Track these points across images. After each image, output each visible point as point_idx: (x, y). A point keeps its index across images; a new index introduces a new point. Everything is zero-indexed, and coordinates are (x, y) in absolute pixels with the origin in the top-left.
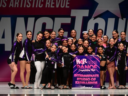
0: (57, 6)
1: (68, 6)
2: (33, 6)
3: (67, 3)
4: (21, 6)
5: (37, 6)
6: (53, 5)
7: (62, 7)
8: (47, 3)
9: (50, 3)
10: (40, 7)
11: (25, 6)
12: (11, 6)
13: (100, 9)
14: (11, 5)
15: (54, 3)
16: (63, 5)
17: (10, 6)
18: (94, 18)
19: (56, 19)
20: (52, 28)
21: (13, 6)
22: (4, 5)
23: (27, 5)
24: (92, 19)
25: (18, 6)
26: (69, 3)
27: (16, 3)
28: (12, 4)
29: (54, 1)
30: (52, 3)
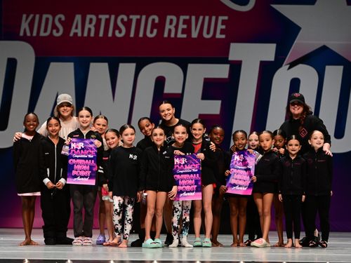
0: (195, 34)
1: (221, 33)
2: (132, 35)
3: (220, 27)
4: (101, 34)
5: (141, 35)
6: (184, 31)
7: (205, 35)
8: (168, 27)
9: (177, 27)
10: (149, 35)
11: (110, 35)
12: (76, 34)
13: (304, 43)
14: (76, 31)
15: (185, 26)
16: (208, 33)
17: (71, 35)
18: (288, 66)
21: (80, 35)
22: (58, 31)
23: (117, 32)
24: (285, 67)
25: (92, 34)
26: (224, 27)
27: (87, 26)
28: (76, 28)
29: (185, 22)
30: (182, 26)
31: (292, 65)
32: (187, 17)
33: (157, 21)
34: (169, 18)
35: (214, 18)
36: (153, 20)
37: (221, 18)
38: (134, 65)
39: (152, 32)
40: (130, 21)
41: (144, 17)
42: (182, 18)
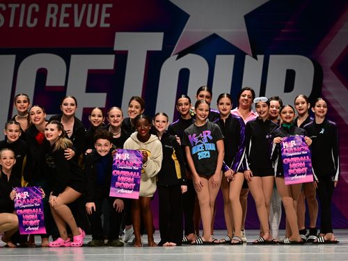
0: (78, 24)
1: (106, 22)
2: (11, 25)
3: (104, 15)
5: (21, 25)
6: (66, 20)
7: (89, 24)
8: (49, 16)
9: (58, 16)
10: (29, 25)
13: (194, 31)
15: (67, 15)
16: (92, 21)
18: (177, 56)
19: (74, 58)
20: (63, 84)
24: (173, 57)
26: (108, 15)
29: (67, 10)
30: (64, 15)
31: (181, 55)
32: (69, 6)
33: (37, 10)
34: (50, 6)
35: (97, 6)
36: (34, 9)
37: (105, 6)
38: (13, 57)
39: (32, 22)
40: (9, 10)
41: (23, 6)
42: (64, 6)
